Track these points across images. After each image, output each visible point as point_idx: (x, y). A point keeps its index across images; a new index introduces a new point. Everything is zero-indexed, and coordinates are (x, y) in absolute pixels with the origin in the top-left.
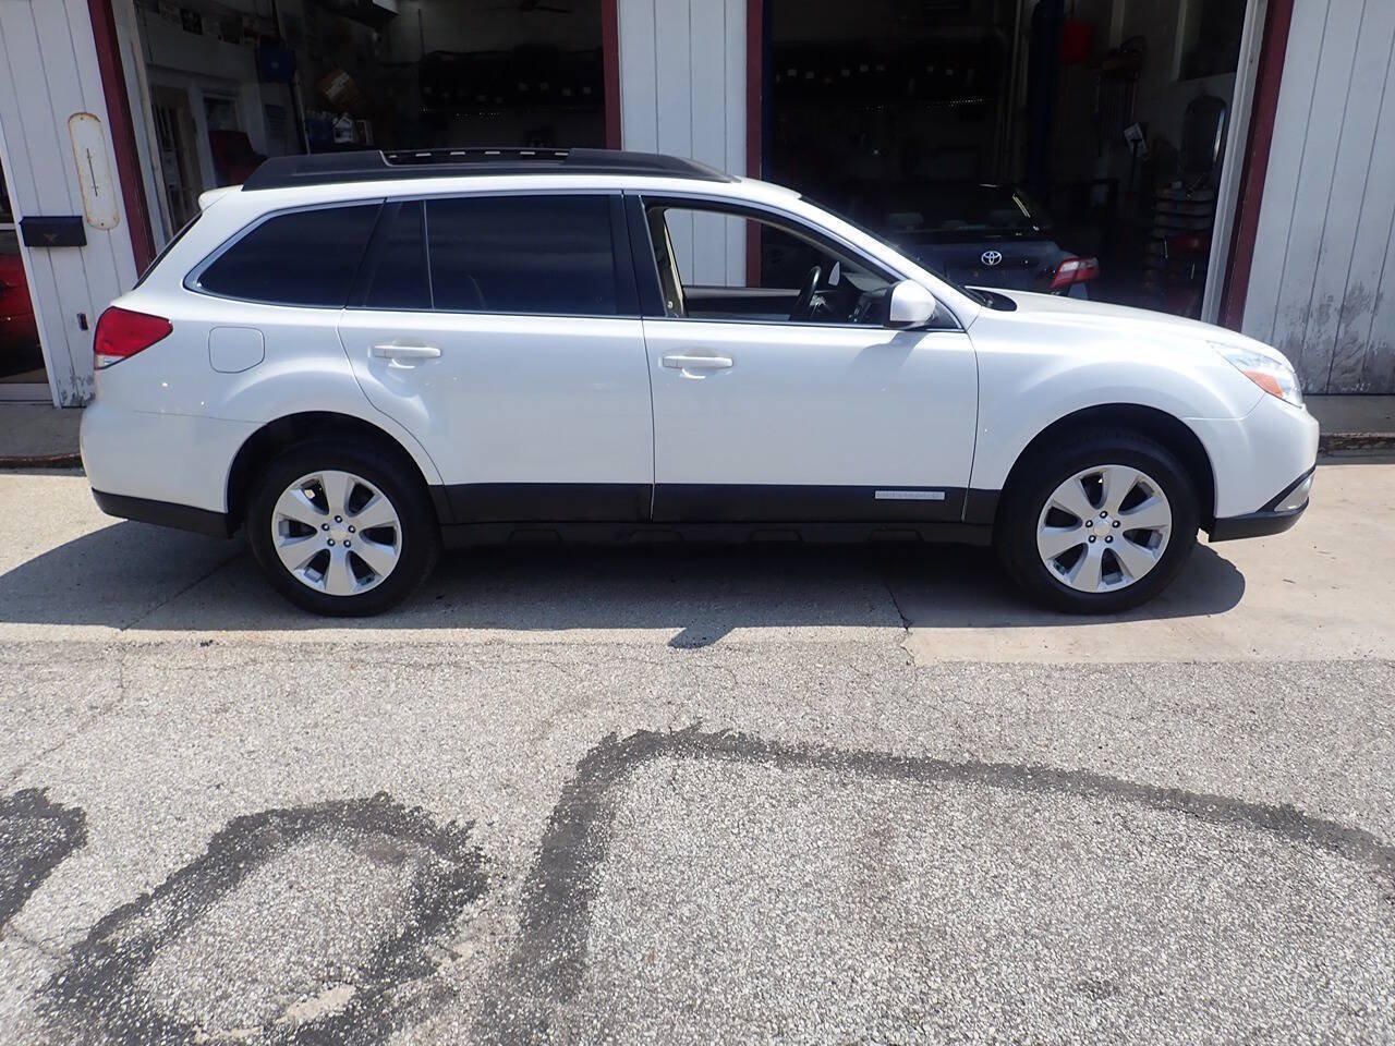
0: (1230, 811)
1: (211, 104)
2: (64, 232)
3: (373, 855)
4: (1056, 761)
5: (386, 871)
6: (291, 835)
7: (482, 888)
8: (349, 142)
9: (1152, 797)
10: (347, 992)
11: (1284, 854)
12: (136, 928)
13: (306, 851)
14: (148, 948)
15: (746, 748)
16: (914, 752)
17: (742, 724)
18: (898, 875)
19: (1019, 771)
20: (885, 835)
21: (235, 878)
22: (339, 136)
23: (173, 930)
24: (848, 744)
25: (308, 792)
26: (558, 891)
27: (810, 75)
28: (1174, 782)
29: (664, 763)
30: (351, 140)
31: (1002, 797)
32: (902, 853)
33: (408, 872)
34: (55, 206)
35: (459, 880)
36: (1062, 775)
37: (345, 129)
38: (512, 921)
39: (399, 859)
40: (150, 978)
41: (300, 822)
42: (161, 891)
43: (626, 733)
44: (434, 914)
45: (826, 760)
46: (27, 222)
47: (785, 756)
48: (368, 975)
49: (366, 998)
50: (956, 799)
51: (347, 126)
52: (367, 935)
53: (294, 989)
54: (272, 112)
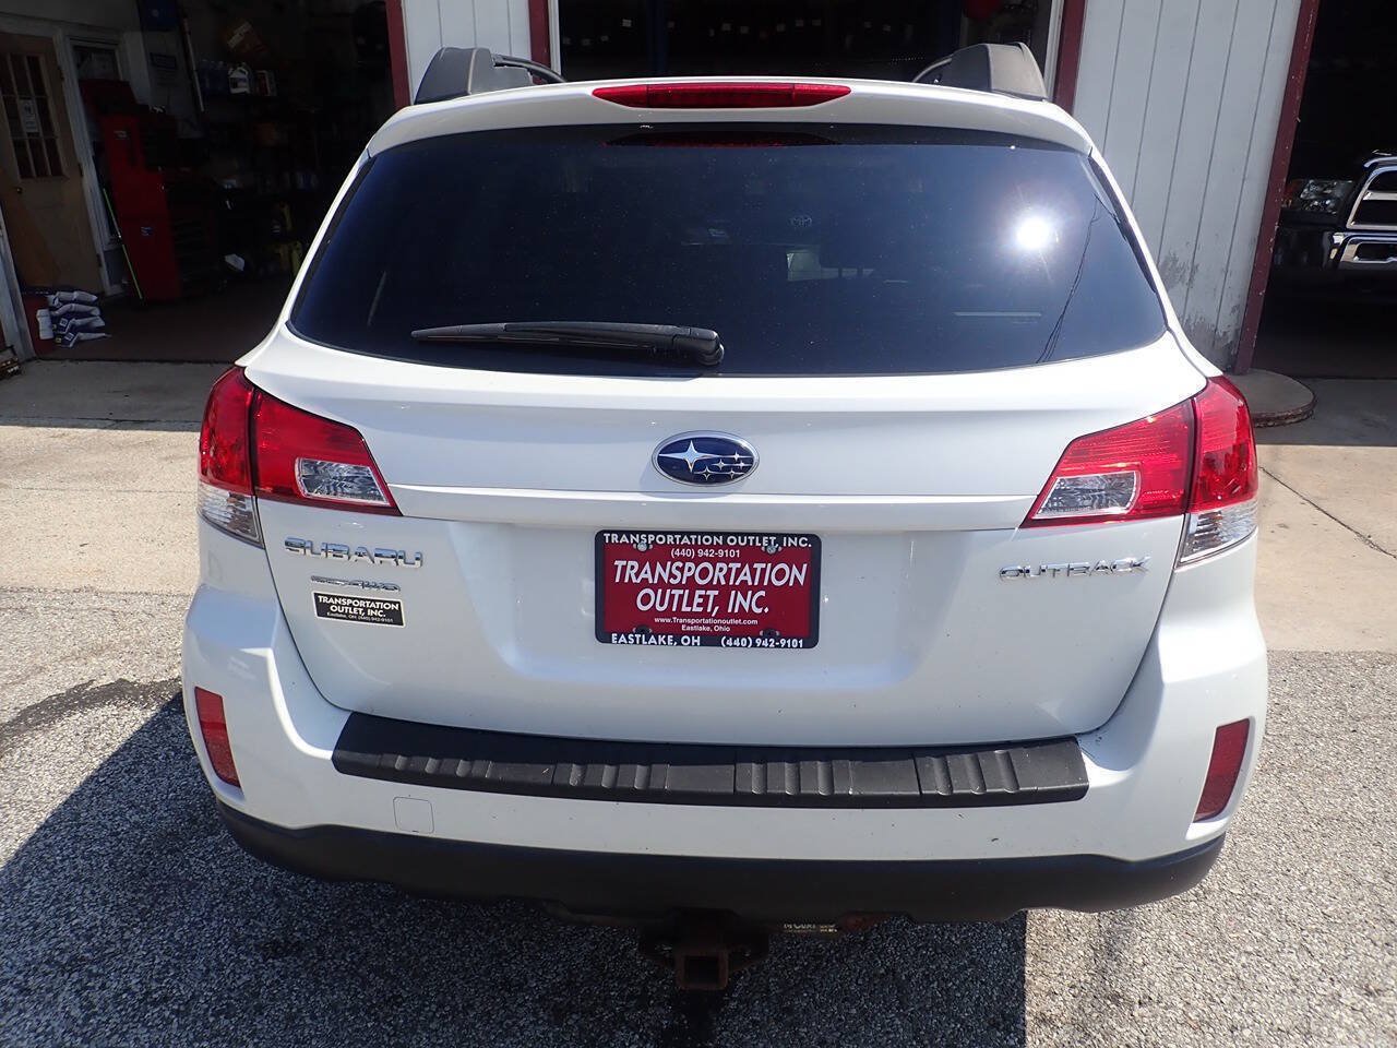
1: (82, 54)
8: (245, 93)
22: (235, 86)
27: (744, 30)
30: (246, 90)
37: (241, 79)
51: (242, 76)
54: (157, 61)
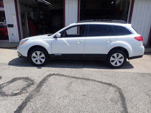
0: (105, 83)
1: (28, 14)
2: (11, 26)
3: (25, 81)
4: (91, 78)
5: (26, 82)
6: (19, 79)
7: (34, 84)
8: (42, 18)
9: (98, 82)
10: (19, 91)
11: (108, 87)
12: (3, 85)
13: (20, 81)
14: (4, 87)
15: (63, 75)
16: (78, 77)
17: (63, 74)
18: (71, 86)
19: (87, 79)
20: (72, 83)
21: (13, 82)
23: (6, 85)
24: (72, 76)
25: (22, 76)
26: (40, 85)
28: (101, 81)
29: (54, 76)
31: (84, 81)
32: (73, 85)
33: (28, 83)
34: (11, 23)
35: (32, 83)
36: (91, 79)
38: (35, 87)
39: (27, 82)
40: (3, 89)
41: (20, 78)
42: (6, 83)
43: (52, 73)
44: (28, 86)
45: (70, 77)
46: (8, 25)
47: (66, 76)
48: (21, 90)
49: (21, 92)
50: (79, 81)
51: (41, 16)
52: (22, 87)
53: (15, 90)
54: (34, 15)
